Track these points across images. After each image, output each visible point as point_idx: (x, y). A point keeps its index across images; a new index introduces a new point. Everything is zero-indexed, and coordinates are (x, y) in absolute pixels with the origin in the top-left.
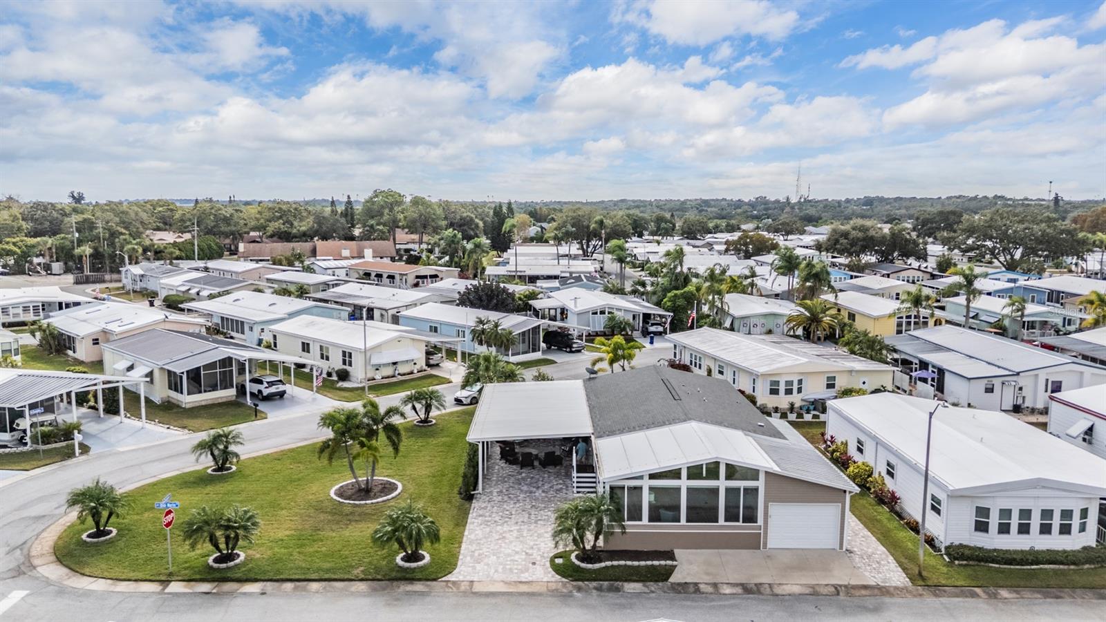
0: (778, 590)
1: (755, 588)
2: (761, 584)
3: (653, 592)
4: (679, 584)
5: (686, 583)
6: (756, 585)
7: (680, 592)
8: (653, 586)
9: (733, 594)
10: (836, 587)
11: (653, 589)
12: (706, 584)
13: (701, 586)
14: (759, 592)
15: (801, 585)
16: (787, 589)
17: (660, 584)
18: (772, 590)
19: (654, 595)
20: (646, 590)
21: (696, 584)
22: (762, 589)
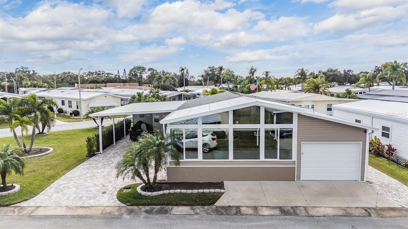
0: (312, 212)
1: (291, 210)
2: (296, 207)
3: (197, 214)
4: (223, 207)
5: (229, 206)
6: (292, 207)
7: (222, 214)
8: (199, 209)
9: (272, 215)
10: (366, 209)
11: (198, 211)
12: (247, 207)
13: (243, 209)
14: (295, 214)
15: (333, 207)
16: (321, 211)
17: (206, 207)
18: (307, 212)
19: (197, 216)
20: (192, 212)
21: (238, 207)
22: (298, 211)
